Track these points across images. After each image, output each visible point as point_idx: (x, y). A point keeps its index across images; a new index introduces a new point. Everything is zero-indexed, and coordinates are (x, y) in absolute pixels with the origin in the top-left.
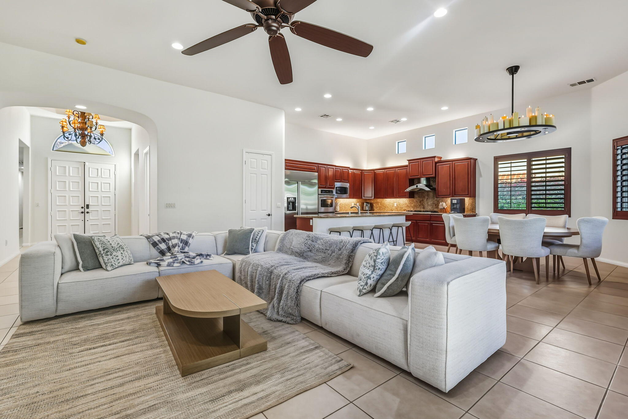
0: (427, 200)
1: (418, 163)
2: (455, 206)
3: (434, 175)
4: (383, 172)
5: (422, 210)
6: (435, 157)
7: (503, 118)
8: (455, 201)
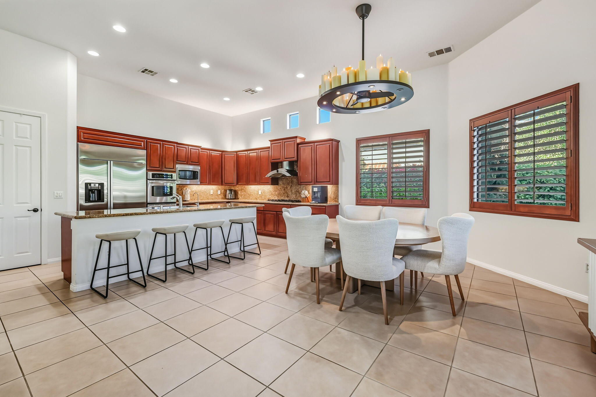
0: (291, 188)
1: (280, 144)
2: (316, 195)
3: (295, 159)
4: (245, 154)
5: (286, 199)
6: (296, 137)
7: (348, 69)
8: (316, 190)
